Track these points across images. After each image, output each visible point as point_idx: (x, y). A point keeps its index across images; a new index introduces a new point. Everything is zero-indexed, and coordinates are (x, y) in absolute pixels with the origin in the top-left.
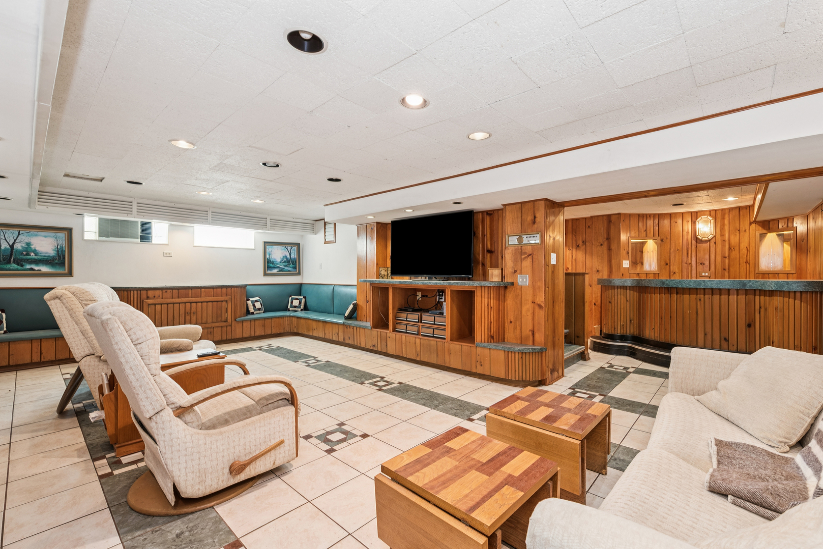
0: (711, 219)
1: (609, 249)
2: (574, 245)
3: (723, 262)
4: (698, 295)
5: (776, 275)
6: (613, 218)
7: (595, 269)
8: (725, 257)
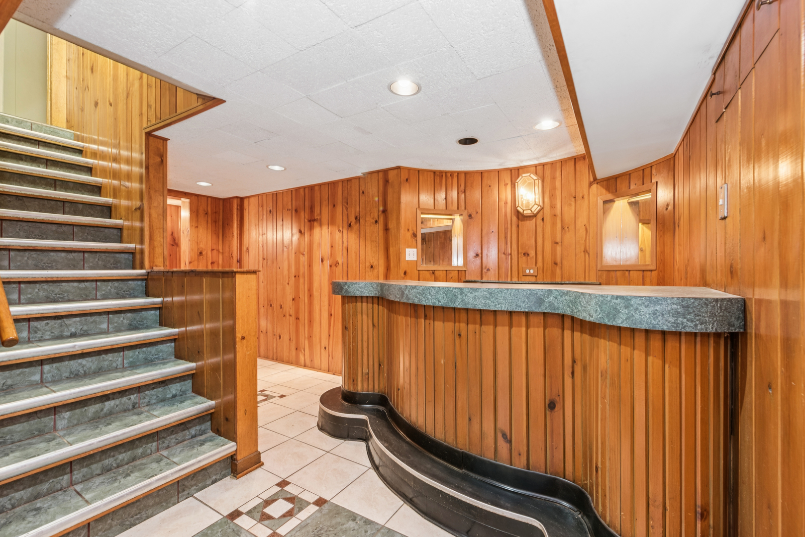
0: (535, 178)
1: (386, 229)
2: (345, 223)
3: (554, 252)
4: (457, 324)
5: (627, 273)
6: (391, 175)
7: (368, 264)
8: (557, 243)
